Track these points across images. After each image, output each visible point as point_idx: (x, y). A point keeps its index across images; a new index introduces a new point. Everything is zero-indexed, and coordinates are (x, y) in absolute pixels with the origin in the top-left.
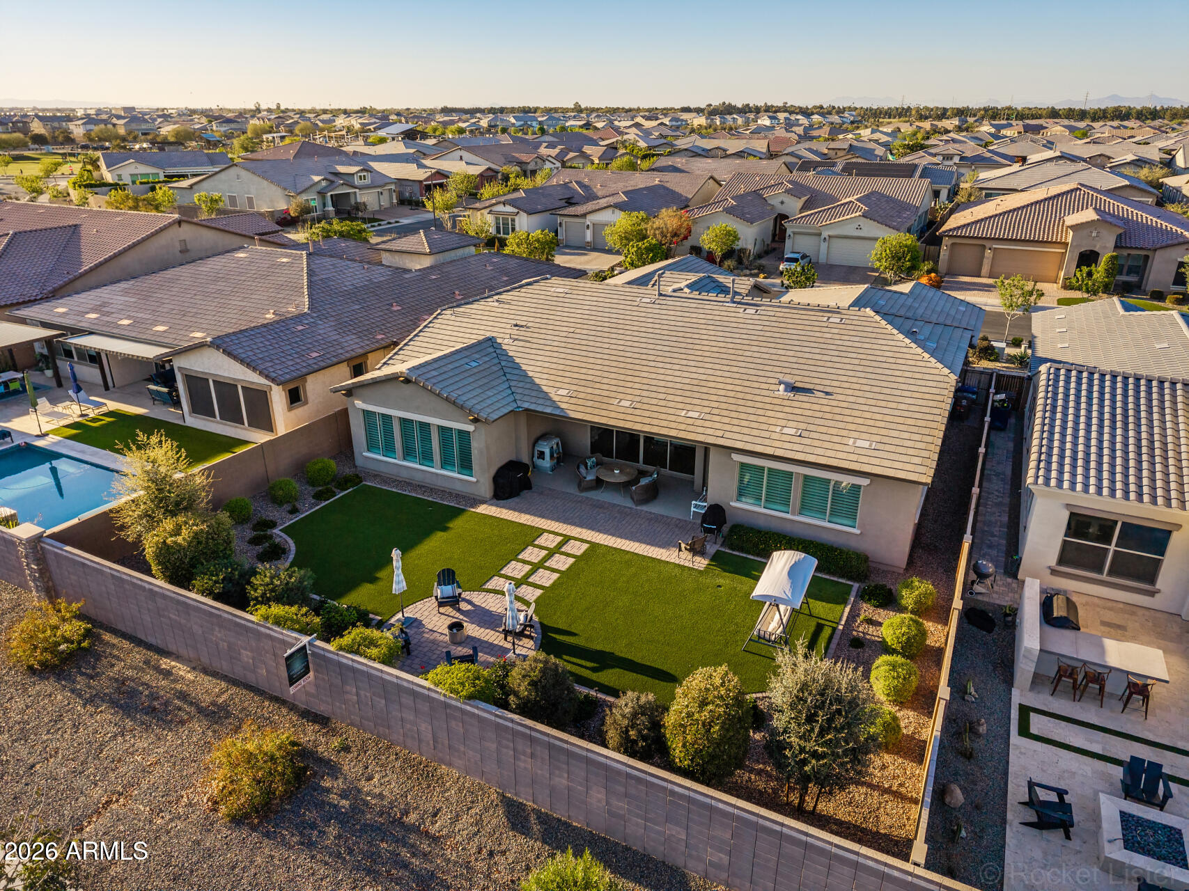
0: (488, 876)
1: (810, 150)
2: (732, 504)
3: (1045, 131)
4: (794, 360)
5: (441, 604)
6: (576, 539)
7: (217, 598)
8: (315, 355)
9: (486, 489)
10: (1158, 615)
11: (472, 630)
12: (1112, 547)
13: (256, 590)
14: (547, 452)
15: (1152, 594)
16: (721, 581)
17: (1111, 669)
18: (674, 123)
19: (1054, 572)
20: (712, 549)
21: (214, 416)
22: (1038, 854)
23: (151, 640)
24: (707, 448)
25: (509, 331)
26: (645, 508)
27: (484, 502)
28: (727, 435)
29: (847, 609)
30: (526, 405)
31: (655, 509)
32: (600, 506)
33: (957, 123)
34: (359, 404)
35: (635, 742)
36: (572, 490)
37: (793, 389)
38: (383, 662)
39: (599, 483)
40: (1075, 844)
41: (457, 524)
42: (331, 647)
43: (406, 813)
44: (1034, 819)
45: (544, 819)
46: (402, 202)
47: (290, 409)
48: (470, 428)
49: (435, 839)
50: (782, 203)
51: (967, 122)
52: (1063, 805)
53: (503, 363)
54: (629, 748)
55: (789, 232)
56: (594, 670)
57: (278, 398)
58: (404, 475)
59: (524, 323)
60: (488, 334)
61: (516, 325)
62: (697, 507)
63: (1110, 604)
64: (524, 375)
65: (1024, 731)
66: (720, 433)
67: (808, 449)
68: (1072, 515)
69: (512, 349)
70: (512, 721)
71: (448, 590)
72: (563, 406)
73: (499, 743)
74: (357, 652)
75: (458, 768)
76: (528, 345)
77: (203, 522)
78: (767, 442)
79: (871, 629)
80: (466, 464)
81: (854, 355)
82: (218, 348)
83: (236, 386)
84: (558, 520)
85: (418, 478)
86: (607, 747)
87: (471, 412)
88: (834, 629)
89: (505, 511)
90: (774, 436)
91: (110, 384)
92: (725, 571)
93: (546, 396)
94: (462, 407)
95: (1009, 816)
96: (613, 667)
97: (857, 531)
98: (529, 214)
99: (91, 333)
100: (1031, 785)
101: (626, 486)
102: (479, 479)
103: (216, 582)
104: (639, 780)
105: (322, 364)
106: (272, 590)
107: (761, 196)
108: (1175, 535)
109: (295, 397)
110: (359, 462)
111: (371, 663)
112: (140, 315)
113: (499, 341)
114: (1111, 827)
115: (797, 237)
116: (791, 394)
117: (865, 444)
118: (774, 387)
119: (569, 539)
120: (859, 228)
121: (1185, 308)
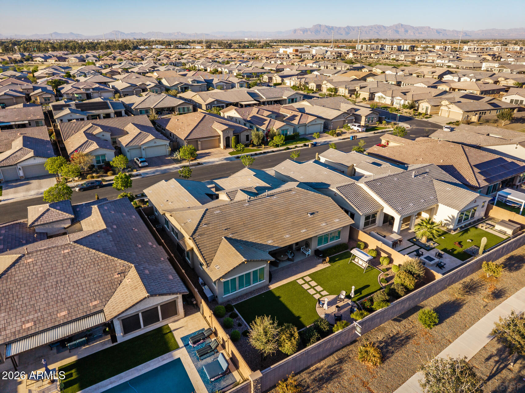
2: (319, 247)
3: (67, 60)
4: (301, 207)
9: (269, 281)
12: (370, 219)
15: (376, 225)
17: (395, 240)
24: (311, 238)
25: (226, 232)
26: (295, 261)
31: (297, 260)
34: (223, 280)
41: (276, 295)
48: (265, 266)
58: (240, 294)
59: (226, 228)
60: (222, 237)
62: (308, 253)
66: (315, 232)
68: (365, 217)
76: (239, 234)
81: (309, 200)
83: (157, 307)
84: (291, 276)
85: (245, 292)
89: (277, 283)
92: (333, 262)
97: (341, 239)
102: (266, 280)
105: (179, 278)
108: (377, 213)
110: (220, 301)
113: (228, 237)
115: (131, 151)
116: (312, 216)
117: (337, 220)
118: (307, 216)
119: (302, 278)
120: (155, 143)
121: (255, 148)
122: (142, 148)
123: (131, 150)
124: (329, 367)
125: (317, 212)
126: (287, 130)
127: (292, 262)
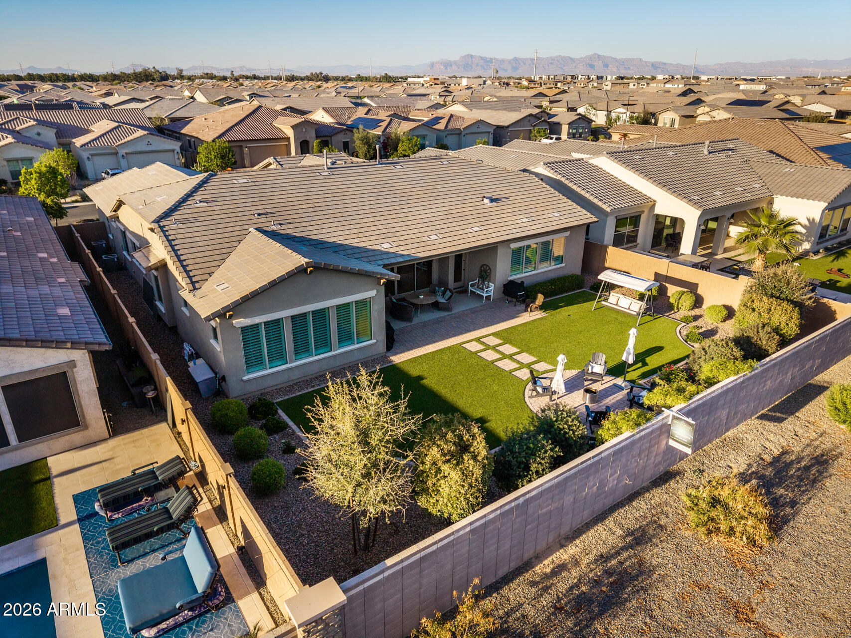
2: (509, 278)
4: (465, 187)
15: (637, 246)
16: (564, 314)
27: (390, 355)
28: (508, 232)
31: (458, 309)
34: (240, 322)
37: (492, 200)
48: (372, 294)
50: (39, 134)
59: (265, 211)
61: (259, 215)
66: (504, 233)
68: (617, 221)
72: (405, 253)
76: (299, 225)
87: (382, 276)
89: (411, 352)
97: (564, 265)
108: (641, 216)
115: (95, 158)
116: (494, 204)
118: (482, 203)
119: (478, 340)
120: (149, 144)
122: (120, 155)
125: (507, 198)
126: (424, 138)
127: (446, 313)
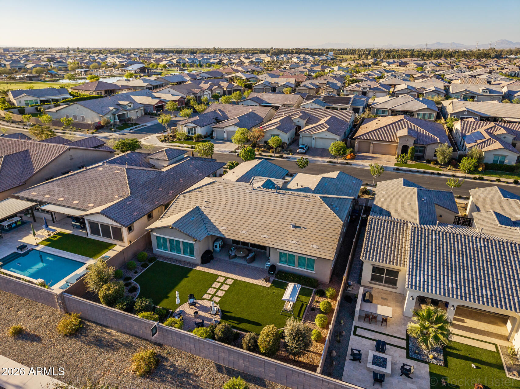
0: (213, 385)
1: (312, 84)
2: (278, 264)
3: (407, 65)
4: (295, 215)
5: (190, 305)
6: (230, 278)
7: (124, 310)
8: (136, 213)
9: (199, 261)
10: (398, 294)
11: (201, 313)
12: (385, 276)
13: (137, 307)
14: (218, 245)
15: (396, 289)
16: (274, 291)
17: (378, 314)
18: (257, 60)
19: (370, 283)
20: (272, 279)
21: (100, 235)
22: (352, 368)
23: (102, 323)
24: (270, 248)
25: (204, 204)
26: (251, 265)
27: (198, 265)
28: (275, 244)
29: (311, 298)
30: (211, 233)
31: (255, 265)
32: (236, 264)
33: (373, 61)
34: (155, 234)
35: (250, 347)
36: (227, 259)
37: (295, 227)
38: (180, 329)
39: (235, 256)
40: (362, 364)
41: (190, 275)
42: (164, 325)
43: (189, 370)
44: (353, 358)
45: (227, 369)
46: (146, 113)
47: (129, 233)
48: (194, 243)
49: (198, 377)
50: (298, 121)
51: (377, 60)
52: (360, 354)
53: (203, 217)
54: (249, 349)
55: (301, 136)
56: (238, 324)
57: (125, 231)
58: (170, 256)
59: (208, 201)
60: (196, 205)
61: (206, 201)
62: (267, 265)
63: (385, 292)
64: (210, 222)
65: (355, 334)
66: (273, 243)
67: (299, 249)
68: (373, 267)
69: (205, 211)
70: (218, 344)
71: (192, 301)
72: (224, 233)
73: (214, 350)
74: (172, 326)
75: (202, 357)
76: (210, 209)
77: (116, 285)
78: (287, 246)
79: (317, 304)
80: (192, 253)
81: (313, 214)
82: (103, 214)
83: (109, 226)
84: (223, 271)
85: (176, 258)
86: (243, 349)
87: (194, 238)
88: (307, 305)
89: (206, 268)
90: (289, 244)
91: (55, 220)
92: (276, 287)
93: (218, 230)
94: (191, 237)
95: (347, 358)
96: (243, 322)
97: (314, 272)
98: (201, 127)
99: (48, 203)
100: (352, 349)
101: (244, 257)
102: (197, 258)
103: (124, 305)
104: (252, 357)
105: (139, 217)
106: (142, 307)
107: (290, 118)
108: (400, 273)
109: (130, 229)
110: (154, 252)
111: (176, 329)
112: (67, 196)
113: (200, 208)
114: (370, 359)
116: (294, 229)
117: (315, 247)
118: (289, 226)
119: (228, 278)
120: (326, 135)
121: (437, 167)
123: (304, 137)
124: (116, 340)
125: (305, 228)
126: (505, 157)
